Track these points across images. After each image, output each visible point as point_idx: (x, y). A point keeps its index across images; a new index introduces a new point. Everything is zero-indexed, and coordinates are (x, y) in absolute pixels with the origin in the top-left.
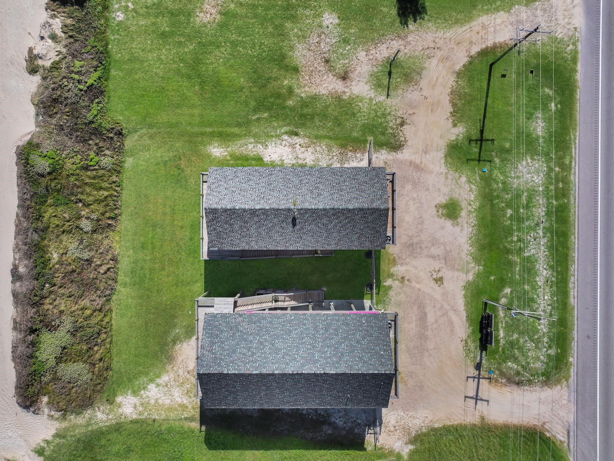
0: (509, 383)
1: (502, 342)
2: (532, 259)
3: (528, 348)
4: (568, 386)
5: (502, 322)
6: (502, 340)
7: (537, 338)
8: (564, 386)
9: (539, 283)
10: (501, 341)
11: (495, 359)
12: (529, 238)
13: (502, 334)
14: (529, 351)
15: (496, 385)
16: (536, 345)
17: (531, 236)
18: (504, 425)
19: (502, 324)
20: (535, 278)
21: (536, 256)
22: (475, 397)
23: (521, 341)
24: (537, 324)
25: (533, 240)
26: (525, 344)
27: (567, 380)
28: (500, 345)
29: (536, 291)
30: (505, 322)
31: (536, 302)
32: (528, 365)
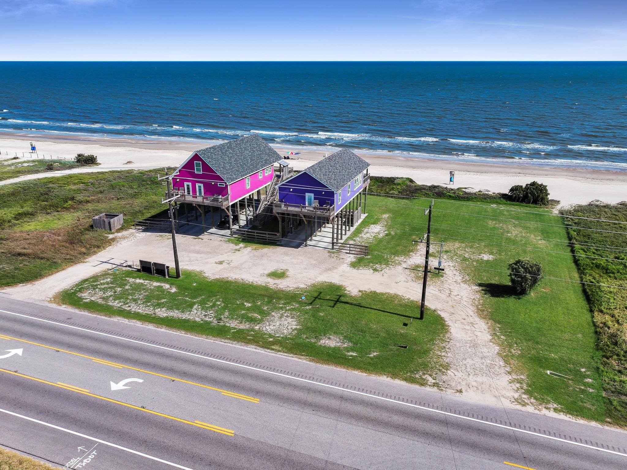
1: (132, 280)
2: (187, 310)
6: (134, 280)
11: (123, 274)
15: (101, 271)
17: (211, 313)
31: (143, 303)
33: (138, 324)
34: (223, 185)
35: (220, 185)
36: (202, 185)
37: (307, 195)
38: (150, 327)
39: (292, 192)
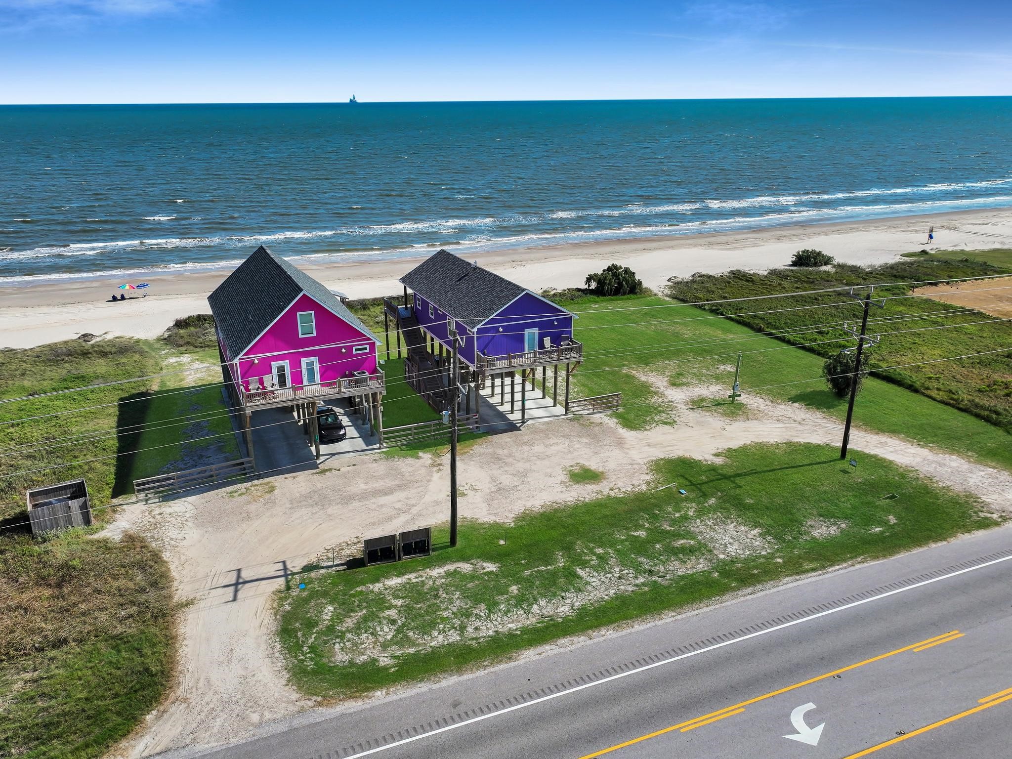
0: (283, 616)
1: (377, 587)
2: (578, 584)
3: (378, 629)
4: (302, 711)
5: (421, 576)
6: (381, 585)
7: (408, 637)
8: (302, 703)
9: (535, 606)
10: (377, 585)
11: (334, 584)
12: (617, 569)
13: (394, 582)
14: (372, 634)
15: (274, 600)
16: (392, 639)
17: (621, 571)
18: (174, 638)
19: (416, 578)
20: (543, 596)
21: (589, 588)
22: (241, 581)
23: (392, 613)
24: (441, 626)
25: (617, 575)
26: (385, 622)
27: (319, 704)
28: (369, 585)
29: (515, 606)
30: (423, 581)
31: (490, 611)
32: (337, 637)
33: (579, 642)
34: (365, 349)
35: (357, 350)
36: (315, 360)
37: (527, 332)
38: (607, 635)
39: (502, 332)
